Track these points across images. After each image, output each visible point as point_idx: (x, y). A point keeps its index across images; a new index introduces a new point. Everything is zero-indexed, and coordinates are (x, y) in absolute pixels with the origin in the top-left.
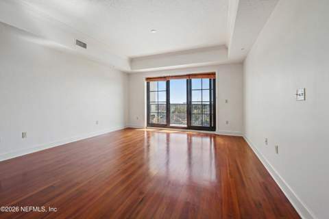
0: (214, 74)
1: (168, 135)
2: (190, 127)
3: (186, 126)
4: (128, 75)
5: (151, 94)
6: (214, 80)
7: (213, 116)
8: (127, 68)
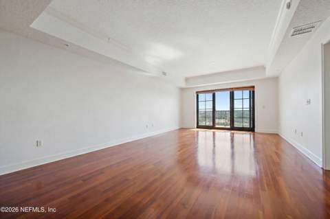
0: (253, 87)
1: (214, 134)
2: (233, 128)
3: (229, 127)
4: (182, 90)
5: (199, 103)
6: (254, 92)
7: (252, 119)
8: (183, 85)
